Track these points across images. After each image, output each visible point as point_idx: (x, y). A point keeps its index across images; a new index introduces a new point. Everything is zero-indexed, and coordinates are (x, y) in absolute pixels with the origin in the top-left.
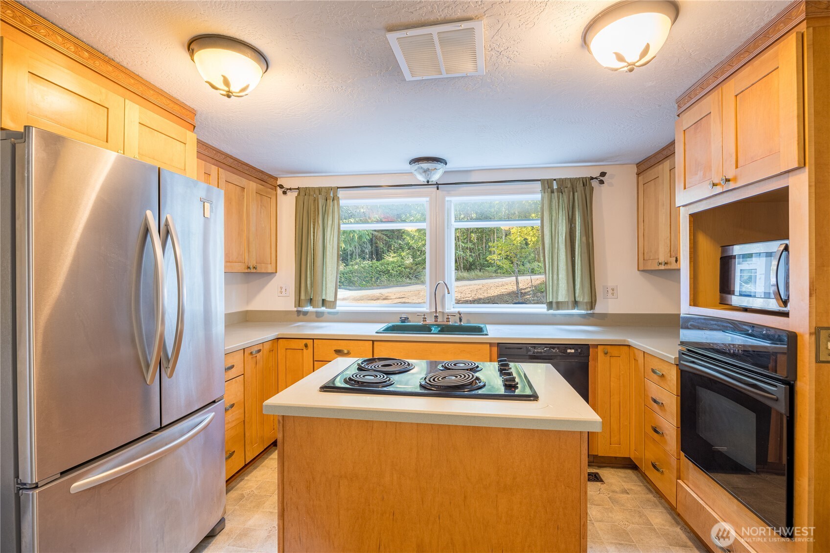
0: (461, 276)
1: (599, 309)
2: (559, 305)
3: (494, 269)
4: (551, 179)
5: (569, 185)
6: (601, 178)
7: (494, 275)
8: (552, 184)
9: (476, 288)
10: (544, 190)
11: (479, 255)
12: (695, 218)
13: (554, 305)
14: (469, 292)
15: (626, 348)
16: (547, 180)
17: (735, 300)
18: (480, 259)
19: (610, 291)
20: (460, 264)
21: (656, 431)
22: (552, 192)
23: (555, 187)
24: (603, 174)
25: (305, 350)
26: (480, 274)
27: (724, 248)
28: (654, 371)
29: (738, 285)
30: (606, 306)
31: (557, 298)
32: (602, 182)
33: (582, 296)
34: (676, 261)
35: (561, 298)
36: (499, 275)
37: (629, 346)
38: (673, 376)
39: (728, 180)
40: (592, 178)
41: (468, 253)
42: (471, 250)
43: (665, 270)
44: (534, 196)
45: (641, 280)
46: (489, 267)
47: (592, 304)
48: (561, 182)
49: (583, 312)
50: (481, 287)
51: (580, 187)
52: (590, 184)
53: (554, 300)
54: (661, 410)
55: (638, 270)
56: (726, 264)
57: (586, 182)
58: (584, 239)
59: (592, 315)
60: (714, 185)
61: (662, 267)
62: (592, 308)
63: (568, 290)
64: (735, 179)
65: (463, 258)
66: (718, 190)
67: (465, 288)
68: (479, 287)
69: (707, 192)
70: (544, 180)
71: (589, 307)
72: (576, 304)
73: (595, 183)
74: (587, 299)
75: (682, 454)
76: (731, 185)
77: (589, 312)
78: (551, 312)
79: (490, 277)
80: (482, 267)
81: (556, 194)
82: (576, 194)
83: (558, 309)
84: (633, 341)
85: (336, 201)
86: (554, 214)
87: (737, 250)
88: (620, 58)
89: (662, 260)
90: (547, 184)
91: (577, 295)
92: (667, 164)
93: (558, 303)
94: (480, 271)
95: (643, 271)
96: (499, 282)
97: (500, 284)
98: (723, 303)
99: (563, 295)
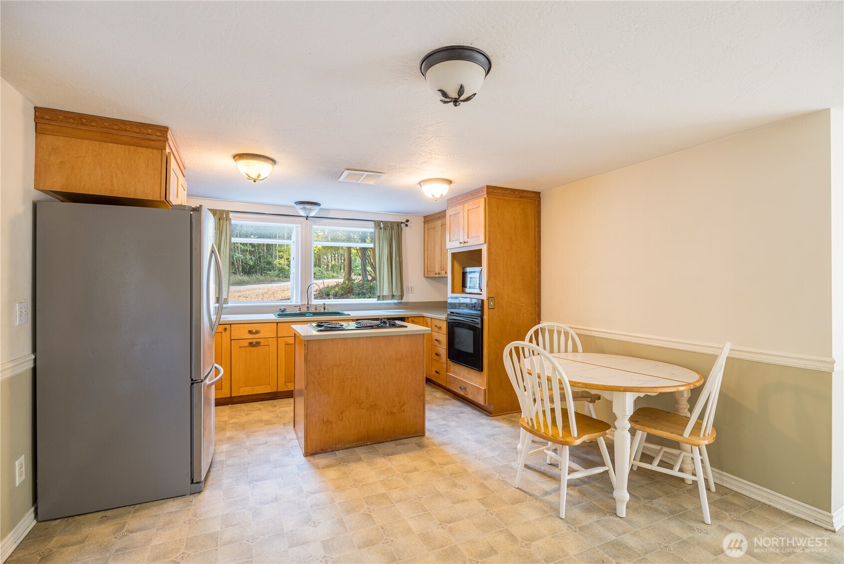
0: (240, 280)
1: (404, 300)
2: (384, 297)
3: (277, 272)
4: (380, 221)
5: (390, 226)
6: (407, 223)
7: (276, 279)
8: (380, 224)
9: (261, 293)
10: (375, 228)
11: (260, 258)
12: (453, 255)
13: (381, 298)
14: (255, 297)
15: (422, 318)
16: (378, 221)
17: (468, 290)
18: (260, 262)
19: (410, 289)
20: (238, 267)
21: (437, 354)
22: (381, 228)
23: (382, 226)
24: (407, 221)
25: (223, 333)
26: (261, 278)
27: (464, 268)
28: (436, 326)
29: (468, 285)
30: (409, 298)
31: (383, 293)
32: (407, 225)
33: (397, 293)
34: (446, 273)
35: (385, 294)
36: (281, 279)
37: (423, 317)
38: (444, 326)
39: (465, 242)
40: (402, 223)
41: (248, 257)
42: (251, 253)
43: (438, 277)
44: (370, 229)
45: (425, 283)
46: (270, 271)
47: (402, 297)
48: (385, 223)
49: (396, 301)
50: (266, 291)
51: (395, 227)
52: (401, 226)
53: (381, 295)
54: (439, 344)
55: (424, 277)
56: (464, 274)
57: (399, 224)
58: (398, 258)
59: (401, 303)
60: (461, 243)
61: (437, 276)
62: (402, 299)
63: (389, 288)
64: (467, 242)
65: (242, 262)
66: (462, 245)
67: (250, 292)
68: (264, 291)
69: (458, 245)
70: (376, 221)
71: (400, 298)
72: (393, 297)
73: (403, 225)
74: (399, 294)
75: (448, 359)
76: (466, 245)
77: (400, 301)
78: (379, 302)
79: (272, 281)
80: (263, 271)
81: (383, 230)
82: (393, 231)
83: (383, 300)
84: (425, 314)
85: (228, 221)
86: (381, 242)
87: (468, 269)
88: (433, 196)
89: (437, 272)
90: (377, 224)
91: (393, 291)
92: (440, 222)
93: (383, 296)
94: (261, 275)
95: (427, 277)
96: (284, 286)
97: (286, 288)
98: (463, 292)
99: (386, 292)
